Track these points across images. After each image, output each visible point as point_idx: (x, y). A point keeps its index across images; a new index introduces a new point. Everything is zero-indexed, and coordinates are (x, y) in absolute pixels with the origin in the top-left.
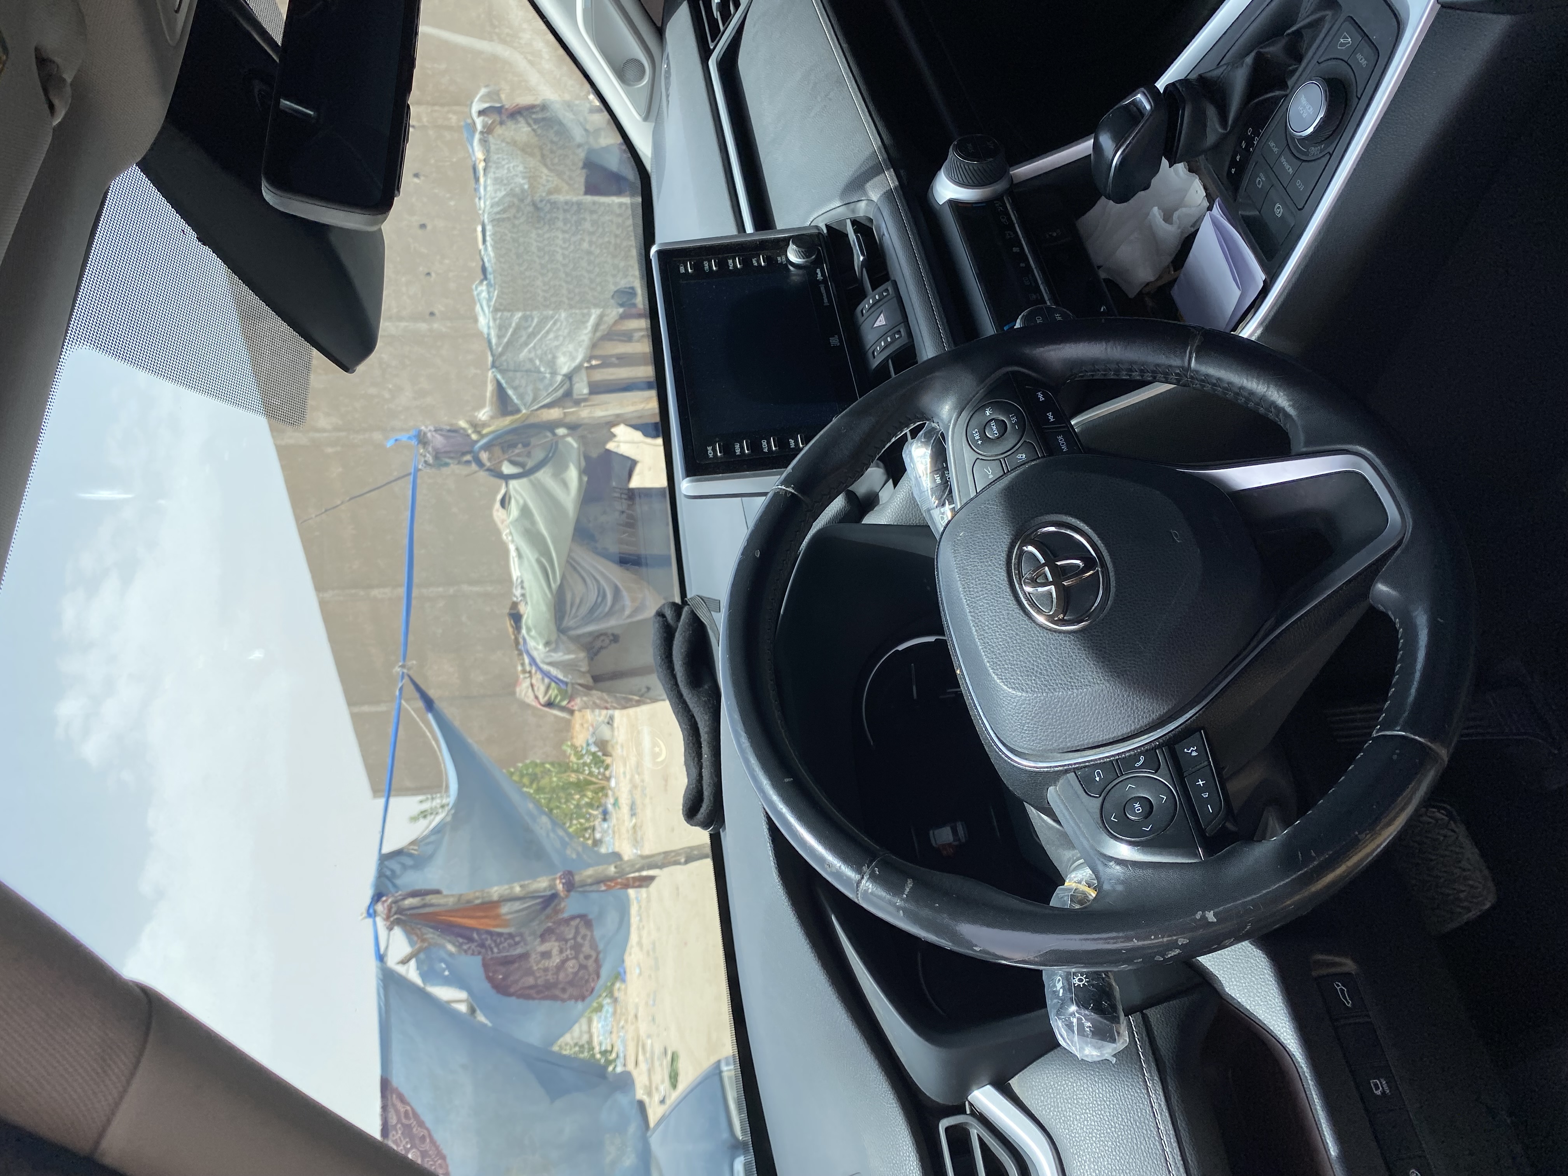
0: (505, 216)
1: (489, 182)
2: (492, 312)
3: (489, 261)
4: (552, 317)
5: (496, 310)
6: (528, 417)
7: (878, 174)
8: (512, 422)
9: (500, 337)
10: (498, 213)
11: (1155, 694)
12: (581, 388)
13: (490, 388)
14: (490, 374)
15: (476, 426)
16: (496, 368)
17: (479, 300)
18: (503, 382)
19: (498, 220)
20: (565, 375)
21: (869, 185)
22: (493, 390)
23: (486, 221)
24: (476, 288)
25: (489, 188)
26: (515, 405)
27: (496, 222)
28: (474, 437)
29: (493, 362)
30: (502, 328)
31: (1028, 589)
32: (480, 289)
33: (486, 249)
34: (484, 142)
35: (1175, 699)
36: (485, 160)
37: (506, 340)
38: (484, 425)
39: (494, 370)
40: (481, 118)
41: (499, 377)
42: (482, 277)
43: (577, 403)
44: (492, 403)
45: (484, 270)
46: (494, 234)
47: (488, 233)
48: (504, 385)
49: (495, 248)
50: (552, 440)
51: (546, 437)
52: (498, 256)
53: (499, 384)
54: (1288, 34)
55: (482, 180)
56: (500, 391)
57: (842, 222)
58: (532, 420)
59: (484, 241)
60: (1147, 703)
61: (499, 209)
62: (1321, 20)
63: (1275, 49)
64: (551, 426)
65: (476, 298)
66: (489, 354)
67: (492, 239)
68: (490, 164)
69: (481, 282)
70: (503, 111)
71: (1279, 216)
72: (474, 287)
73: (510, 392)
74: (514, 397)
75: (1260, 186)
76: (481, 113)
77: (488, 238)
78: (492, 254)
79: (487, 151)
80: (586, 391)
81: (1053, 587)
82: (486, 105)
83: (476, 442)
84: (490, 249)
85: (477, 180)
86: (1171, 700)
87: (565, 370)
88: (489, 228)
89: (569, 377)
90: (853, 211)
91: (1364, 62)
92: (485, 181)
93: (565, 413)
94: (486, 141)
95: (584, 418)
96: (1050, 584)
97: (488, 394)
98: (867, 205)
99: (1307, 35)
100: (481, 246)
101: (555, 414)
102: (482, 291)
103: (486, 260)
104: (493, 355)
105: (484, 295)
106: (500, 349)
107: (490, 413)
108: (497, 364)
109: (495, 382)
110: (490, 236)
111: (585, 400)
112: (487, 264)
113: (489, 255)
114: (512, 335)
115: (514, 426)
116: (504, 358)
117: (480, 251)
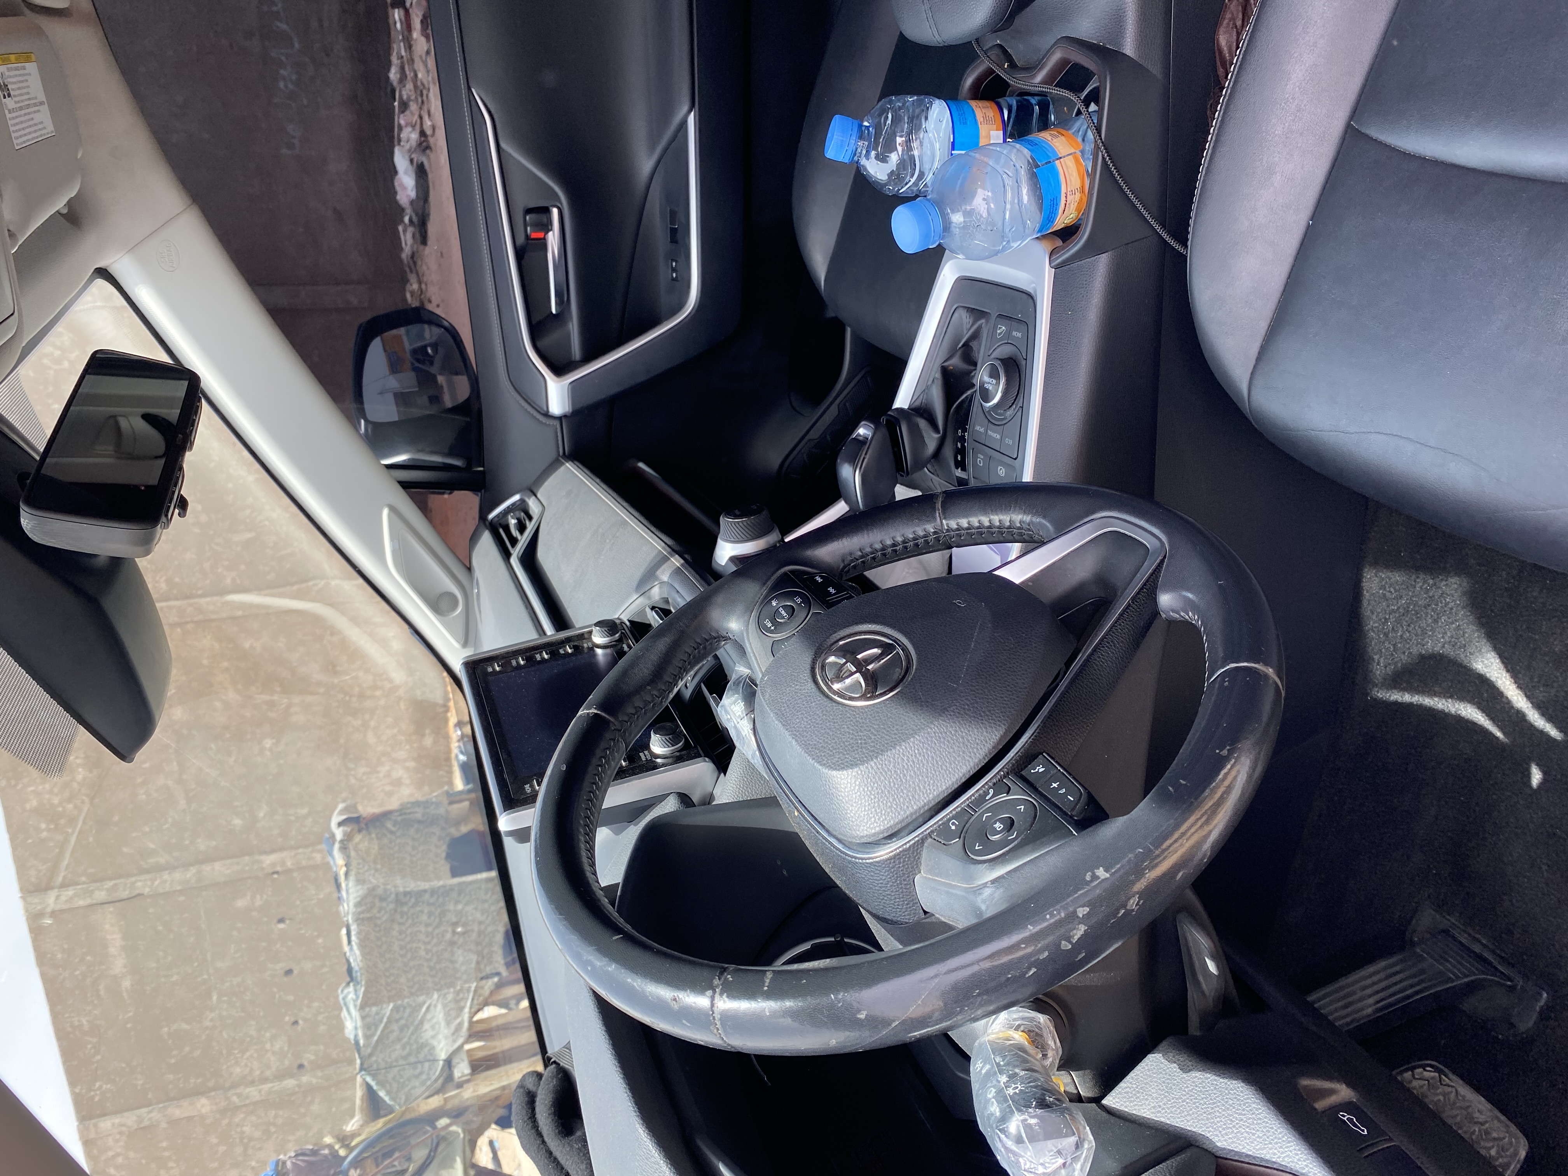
0: (368, 915)
1: (351, 884)
2: (359, 1010)
3: (355, 960)
4: (424, 1003)
5: (362, 1008)
6: (403, 1113)
7: (664, 563)
8: (385, 1124)
9: (367, 1037)
10: (362, 912)
11: (982, 723)
12: (462, 1069)
13: (359, 1093)
14: (359, 1079)
15: (344, 1140)
16: (365, 1070)
17: (345, 1004)
18: (373, 1083)
19: (363, 919)
20: (445, 1061)
21: (658, 573)
22: (363, 1096)
23: (350, 921)
24: (342, 991)
25: (351, 891)
26: (390, 1106)
27: (359, 920)
28: (342, 1152)
29: (362, 1064)
30: (369, 1027)
31: (836, 686)
32: (346, 991)
33: (351, 949)
34: (344, 848)
35: (1004, 724)
36: (346, 865)
37: (376, 1038)
38: (353, 1135)
39: (363, 1073)
40: (341, 828)
41: (369, 1079)
42: (348, 979)
43: (460, 1085)
44: (362, 1110)
45: (350, 970)
46: (359, 933)
47: (353, 933)
48: (375, 1087)
49: (361, 946)
50: (432, 1135)
51: (426, 1132)
52: (363, 955)
53: (369, 1087)
54: (960, 348)
55: (343, 885)
56: (371, 1095)
57: (642, 612)
58: (408, 1116)
59: (349, 942)
60: (976, 733)
61: (363, 908)
62: (980, 327)
63: (956, 362)
64: (431, 1118)
65: (342, 1002)
66: (357, 1056)
67: (358, 938)
68: (351, 868)
69: (348, 984)
70: (361, 819)
71: (1003, 475)
72: (340, 991)
73: (382, 1094)
74: (387, 1099)
75: (981, 465)
76: (340, 824)
77: (353, 938)
78: (357, 952)
79: (348, 857)
80: (467, 1071)
81: (858, 675)
82: (344, 817)
83: (346, 1157)
84: (355, 947)
85: (338, 886)
86: (1000, 726)
87: (443, 1056)
88: (354, 928)
89: (449, 1063)
90: (649, 598)
91: (1019, 335)
92: (347, 885)
93: (446, 1100)
94: (345, 848)
95: (467, 1099)
96: (855, 672)
97: (358, 1102)
98: (660, 588)
99: (974, 344)
100: (346, 948)
101: (435, 1102)
102: (349, 993)
103: (351, 960)
104: (361, 1058)
105: (352, 996)
106: (369, 1050)
107: (361, 1123)
108: (365, 1066)
109: (364, 1087)
110: (355, 935)
111: (468, 1081)
112: (353, 964)
113: (355, 956)
114: (382, 1031)
115: (388, 1126)
116: (374, 1059)
117: (345, 954)
